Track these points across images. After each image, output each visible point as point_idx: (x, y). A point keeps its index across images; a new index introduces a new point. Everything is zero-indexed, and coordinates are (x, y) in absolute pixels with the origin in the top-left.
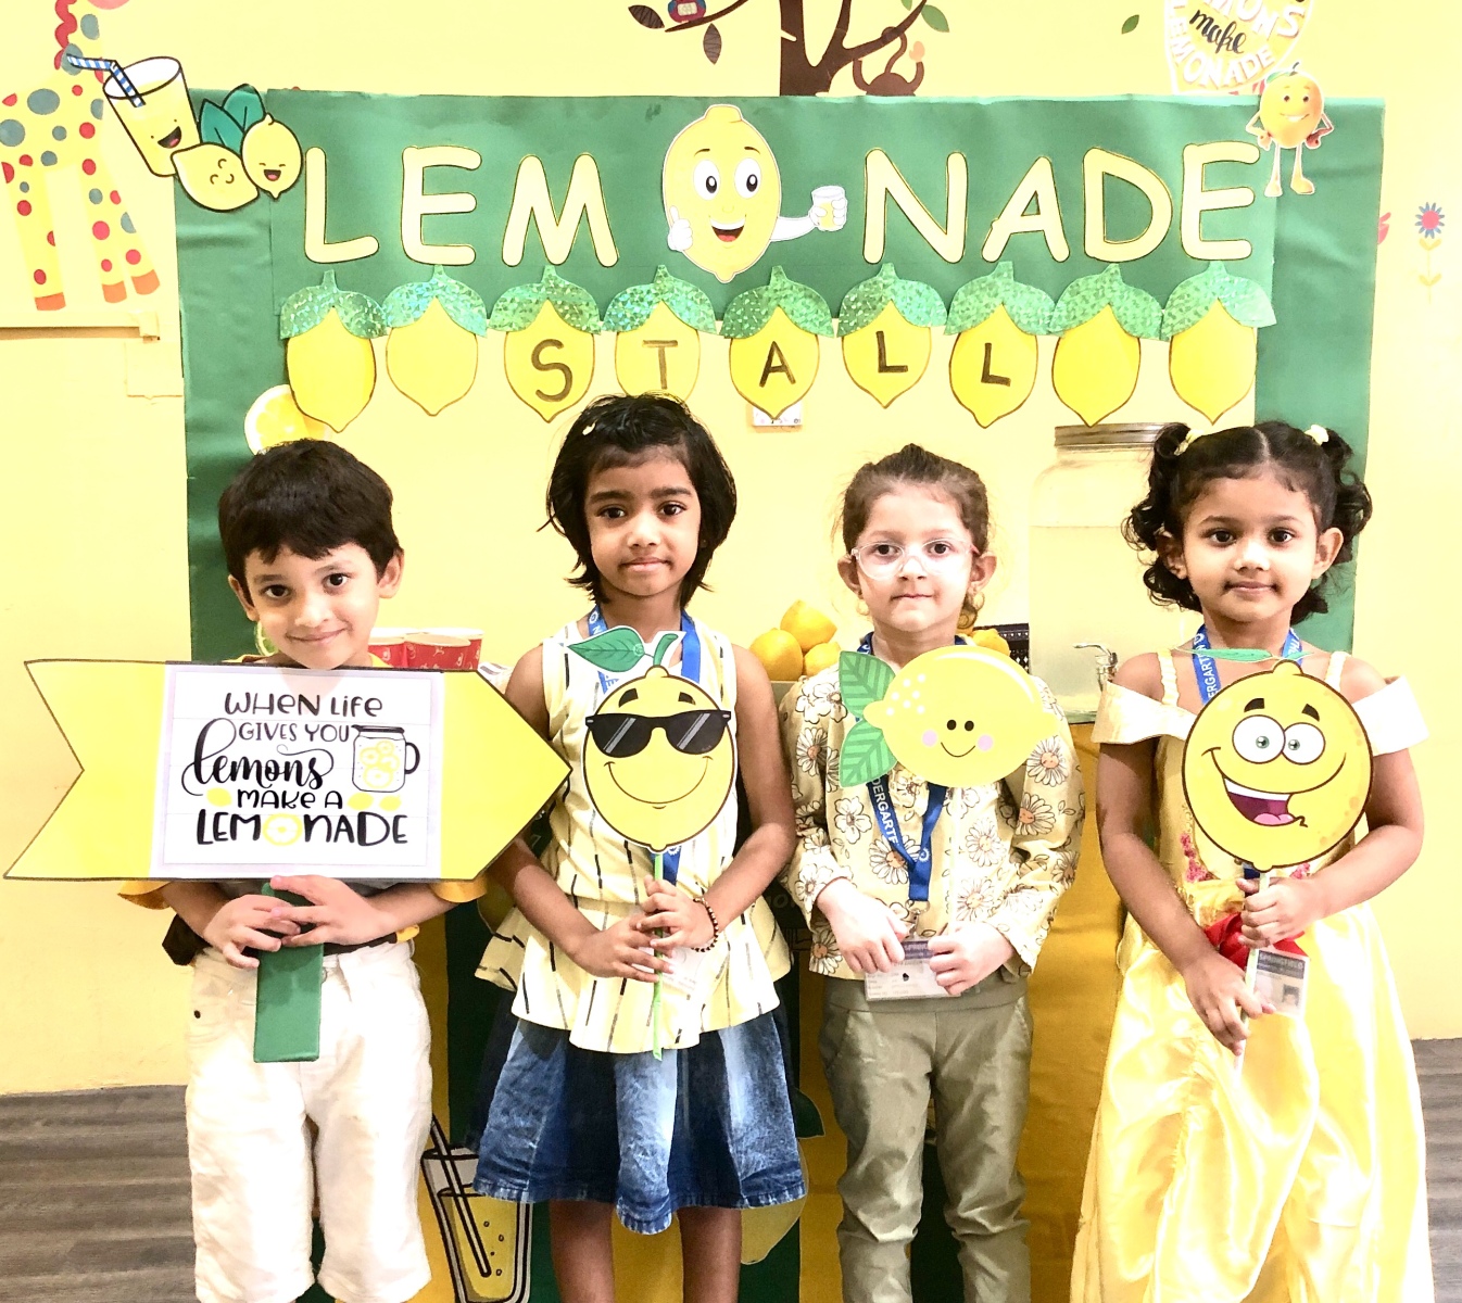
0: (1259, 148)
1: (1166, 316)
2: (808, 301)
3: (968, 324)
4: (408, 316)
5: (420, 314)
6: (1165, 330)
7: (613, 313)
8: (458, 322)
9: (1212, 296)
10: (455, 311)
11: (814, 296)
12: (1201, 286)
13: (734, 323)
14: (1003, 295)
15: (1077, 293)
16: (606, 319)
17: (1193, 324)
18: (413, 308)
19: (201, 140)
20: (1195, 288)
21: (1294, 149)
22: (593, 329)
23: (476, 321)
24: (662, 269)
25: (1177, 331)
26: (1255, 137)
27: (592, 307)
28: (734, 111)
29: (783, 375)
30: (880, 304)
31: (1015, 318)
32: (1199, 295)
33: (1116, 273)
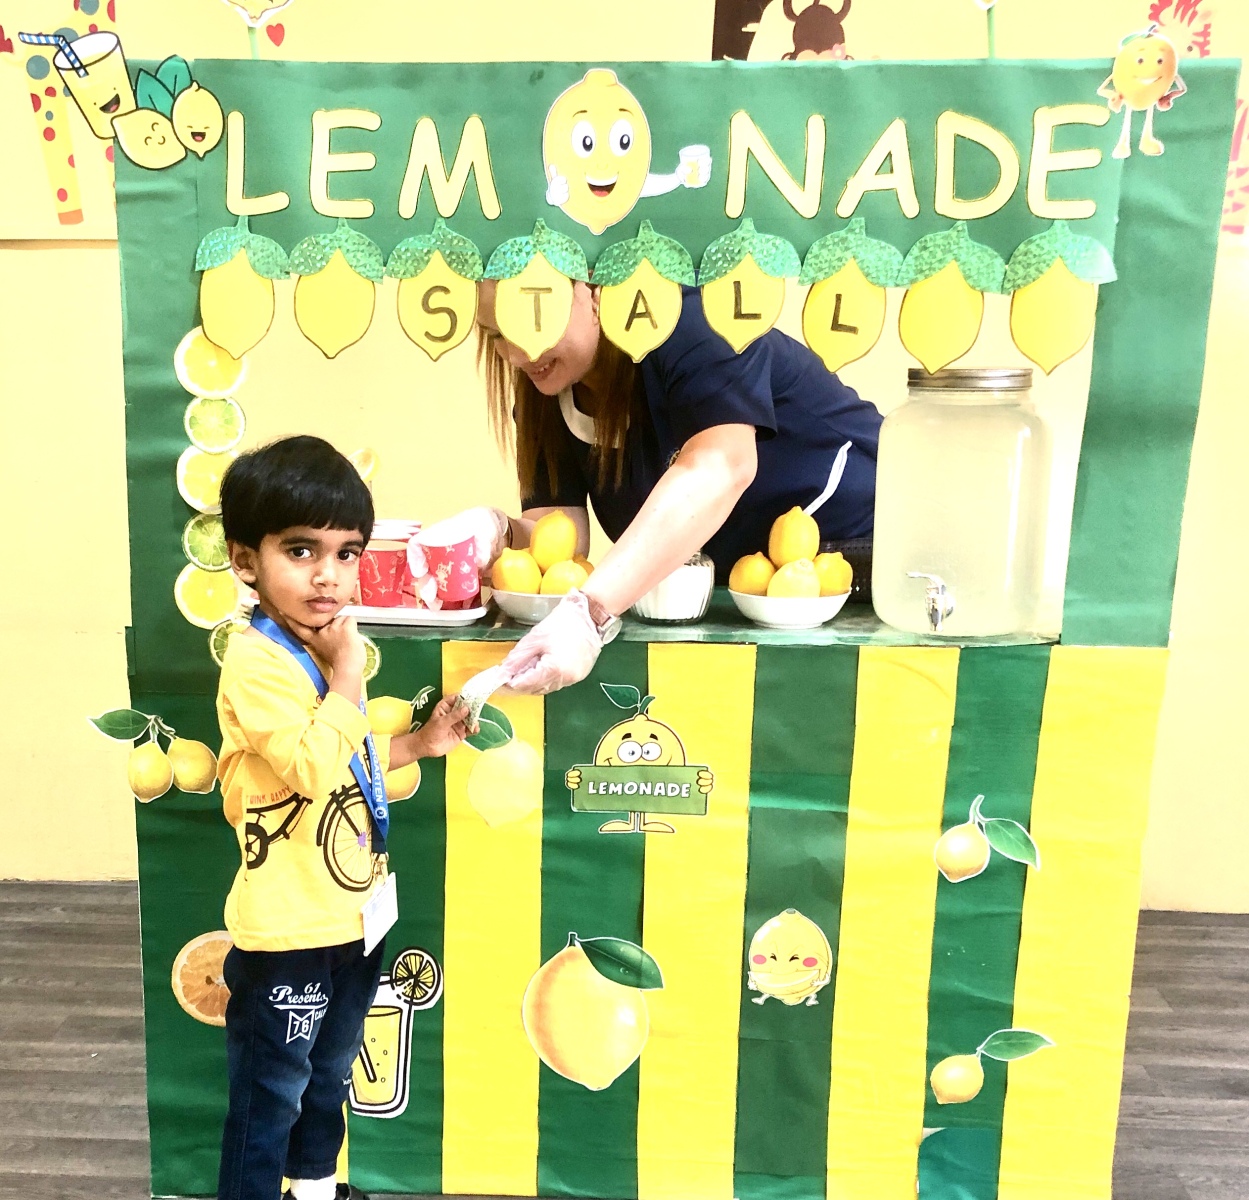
0: (1110, 111)
1: (1009, 272)
2: (672, 252)
4: (313, 265)
5: (324, 263)
6: (1007, 285)
7: (496, 262)
8: (358, 270)
9: (1053, 253)
10: (355, 260)
11: (678, 248)
12: (1043, 243)
13: (605, 272)
14: (854, 249)
15: (925, 248)
16: (488, 268)
17: (1034, 280)
18: (318, 258)
19: (137, 106)
20: (1038, 245)
21: (1145, 111)
22: (477, 276)
23: (374, 270)
24: (541, 221)
25: (1019, 286)
26: (1106, 100)
27: (477, 257)
28: (610, 75)
29: (646, 321)
30: (739, 256)
31: (865, 271)
32: (1042, 252)
33: (963, 230)
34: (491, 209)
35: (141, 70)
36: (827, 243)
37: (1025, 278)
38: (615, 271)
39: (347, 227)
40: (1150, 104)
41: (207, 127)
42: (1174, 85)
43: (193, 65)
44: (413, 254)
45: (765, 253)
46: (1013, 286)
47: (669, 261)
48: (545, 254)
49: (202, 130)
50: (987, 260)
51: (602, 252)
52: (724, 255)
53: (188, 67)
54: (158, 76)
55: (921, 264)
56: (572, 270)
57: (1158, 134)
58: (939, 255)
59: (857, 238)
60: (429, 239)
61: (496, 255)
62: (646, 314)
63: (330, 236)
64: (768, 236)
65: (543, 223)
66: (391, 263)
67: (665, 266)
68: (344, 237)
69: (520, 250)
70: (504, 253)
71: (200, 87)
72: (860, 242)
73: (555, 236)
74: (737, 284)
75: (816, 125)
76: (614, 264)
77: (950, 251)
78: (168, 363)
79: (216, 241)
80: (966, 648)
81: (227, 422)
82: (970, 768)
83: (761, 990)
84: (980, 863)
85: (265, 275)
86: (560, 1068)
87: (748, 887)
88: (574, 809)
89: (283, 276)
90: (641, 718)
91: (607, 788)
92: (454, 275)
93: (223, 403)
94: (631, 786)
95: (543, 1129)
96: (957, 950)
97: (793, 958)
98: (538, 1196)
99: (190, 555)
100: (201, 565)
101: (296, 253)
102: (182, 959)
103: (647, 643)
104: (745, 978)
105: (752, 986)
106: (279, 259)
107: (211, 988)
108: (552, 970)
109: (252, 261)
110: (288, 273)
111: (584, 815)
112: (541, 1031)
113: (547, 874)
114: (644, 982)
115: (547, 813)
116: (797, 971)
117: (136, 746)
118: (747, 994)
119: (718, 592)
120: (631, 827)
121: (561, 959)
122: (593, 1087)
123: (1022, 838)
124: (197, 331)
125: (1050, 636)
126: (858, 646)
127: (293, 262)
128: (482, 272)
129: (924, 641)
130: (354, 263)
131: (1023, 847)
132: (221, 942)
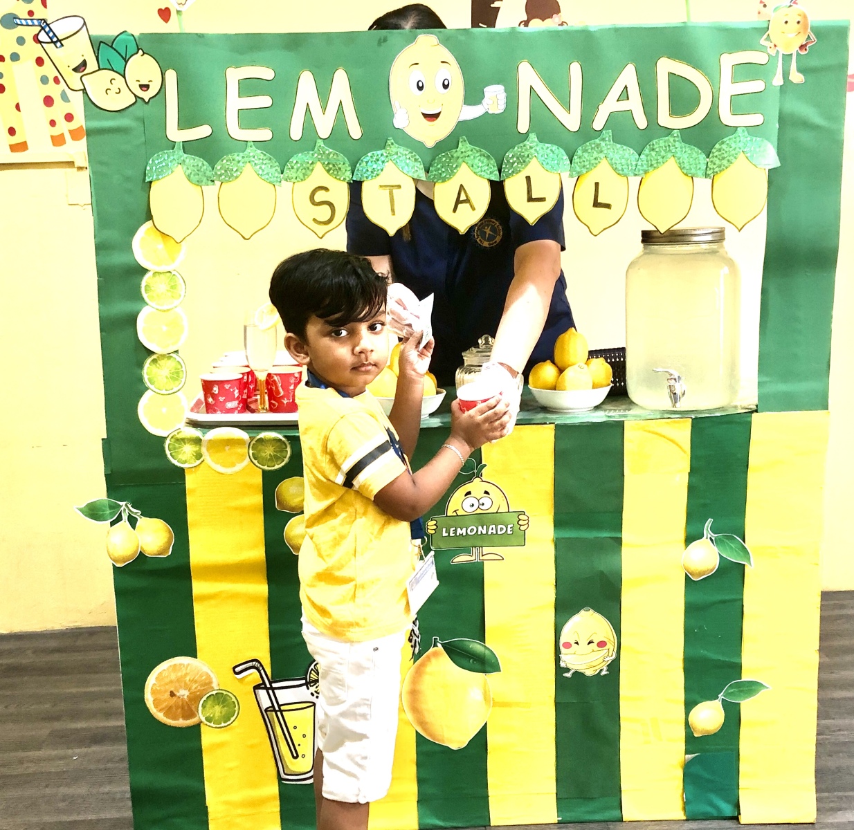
0: (768, 54)
1: (709, 163)
2: (482, 158)
3: (584, 171)
4: (229, 175)
5: (239, 173)
6: (709, 172)
7: (360, 169)
8: (263, 177)
9: (738, 150)
10: (261, 171)
11: (486, 155)
12: (731, 143)
13: (436, 173)
14: (605, 152)
15: (653, 149)
16: (355, 173)
17: (727, 168)
18: (235, 170)
20: (727, 144)
22: (348, 179)
24: (391, 141)
25: (717, 172)
26: (766, 47)
27: (347, 165)
28: (434, 39)
29: (467, 205)
30: (528, 159)
31: (614, 166)
32: (731, 149)
33: (678, 136)
34: (356, 132)
35: (101, 42)
36: (588, 148)
37: (720, 166)
38: (444, 172)
39: (254, 147)
40: (794, 49)
41: (150, 81)
42: (808, 37)
43: (139, 38)
44: (302, 165)
45: (546, 156)
46: (713, 172)
47: (480, 164)
48: (395, 162)
49: (146, 83)
50: (695, 155)
51: (434, 159)
52: (518, 158)
53: (135, 40)
54: (114, 46)
55: (651, 160)
56: (414, 172)
57: (800, 70)
58: (663, 153)
59: (606, 144)
60: (313, 155)
61: (360, 164)
62: (467, 201)
63: (241, 154)
64: (547, 145)
65: (392, 141)
66: (286, 171)
67: (478, 167)
68: (251, 154)
69: (378, 160)
70: (367, 162)
71: (144, 53)
72: (609, 147)
73: (402, 150)
74: (528, 178)
75: (576, 69)
76: (443, 167)
77: (670, 150)
78: (129, 248)
79: (159, 161)
80: (696, 418)
81: (172, 287)
82: (703, 501)
83: (570, 666)
84: (710, 567)
85: (197, 183)
86: (431, 736)
87: (557, 594)
88: (433, 548)
89: (210, 182)
90: (477, 480)
92: (331, 179)
93: (169, 274)
94: (472, 529)
95: (420, 781)
96: (700, 628)
97: (590, 643)
99: (148, 384)
100: (157, 391)
101: (218, 166)
102: (152, 680)
104: (557, 659)
105: (562, 664)
106: (206, 171)
107: (175, 699)
108: (423, 665)
109: (187, 174)
110: (213, 181)
111: (439, 553)
112: (415, 710)
114: (488, 668)
116: (593, 651)
117: (112, 525)
118: (560, 670)
120: (473, 558)
121: (428, 658)
122: (454, 746)
123: (740, 547)
124: (149, 224)
125: (749, 407)
126: (623, 421)
127: (216, 173)
128: (351, 176)
129: (666, 415)
130: (260, 172)
131: (741, 553)
132: (181, 665)
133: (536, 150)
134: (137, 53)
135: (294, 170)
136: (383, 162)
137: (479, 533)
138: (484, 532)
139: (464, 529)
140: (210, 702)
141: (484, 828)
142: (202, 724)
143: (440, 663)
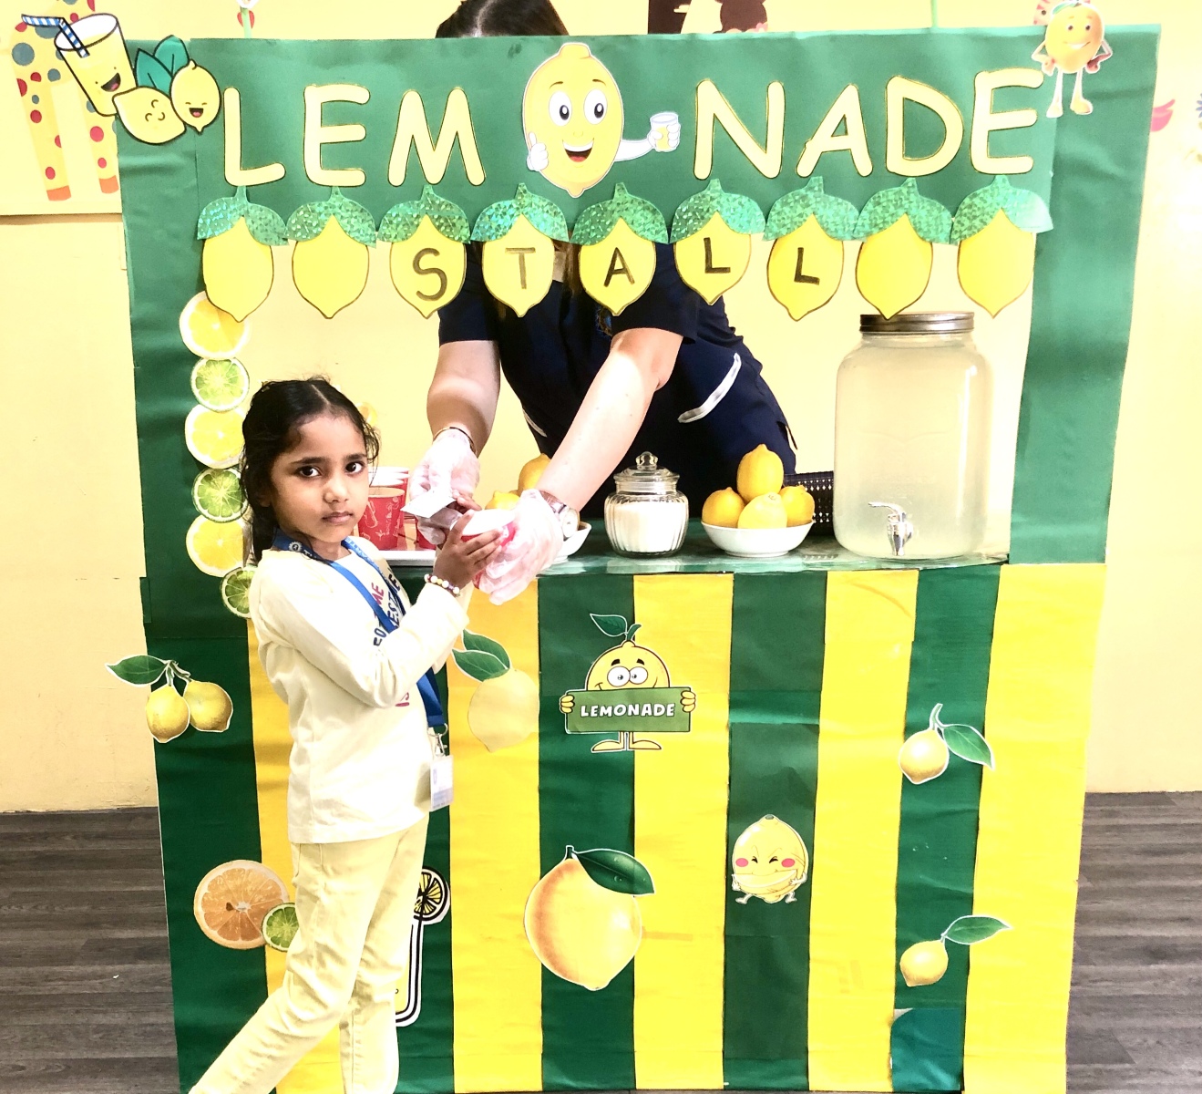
0: (1043, 74)
1: (955, 224)
2: (646, 213)
3: (784, 231)
4: (309, 232)
5: (320, 229)
6: (955, 236)
7: (482, 225)
8: (352, 236)
9: (997, 207)
10: (349, 226)
11: (651, 209)
12: (987, 197)
13: (584, 232)
14: (814, 206)
15: (879, 204)
16: (475, 231)
17: (979, 231)
18: (314, 224)
19: (137, 84)
20: (981, 198)
21: (1075, 74)
22: (464, 239)
23: (367, 235)
24: (522, 187)
25: (965, 237)
26: (1040, 64)
27: (464, 220)
28: (584, 49)
29: (623, 277)
30: (708, 214)
31: (825, 225)
32: (985, 205)
33: (913, 186)
34: (476, 174)
35: (139, 50)
36: (789, 201)
37: (970, 228)
38: (593, 230)
39: (340, 195)
40: (1080, 68)
41: (204, 104)
42: (1101, 50)
43: (190, 44)
44: (403, 219)
45: (732, 210)
46: (960, 237)
47: (643, 221)
48: (527, 216)
49: (200, 106)
50: (935, 213)
51: (579, 214)
52: (694, 213)
53: (185, 47)
54: (156, 56)
55: (875, 218)
56: (553, 231)
57: (1087, 95)
58: (892, 210)
59: (814, 195)
60: (418, 205)
61: (481, 219)
62: (624, 270)
63: (324, 204)
64: (734, 196)
65: (525, 188)
66: (383, 228)
67: (640, 225)
68: (337, 204)
69: (505, 214)
71: (196, 65)
72: (818, 199)
73: (537, 199)
74: (707, 241)
75: (776, 92)
76: (592, 224)
77: (901, 206)
78: (175, 327)
79: (216, 211)
80: (925, 570)
81: (232, 381)
82: (930, 680)
83: (745, 889)
84: (939, 766)
85: (265, 242)
86: (560, 971)
87: (730, 797)
88: (568, 732)
89: (281, 240)
90: (628, 645)
91: (598, 710)
92: (443, 239)
93: (227, 363)
94: (620, 709)
95: (546, 1028)
96: (921, 847)
97: (772, 860)
98: (544, 1091)
99: (200, 508)
100: (211, 517)
101: (293, 220)
102: (203, 889)
103: (632, 575)
104: (729, 880)
105: (735, 887)
106: (276, 226)
107: (232, 913)
108: (552, 881)
109: (251, 229)
110: (285, 239)
111: (577, 736)
112: (543, 938)
113: (544, 793)
114: (637, 888)
115: (542, 736)
116: (777, 871)
117: (152, 691)
118: (731, 895)
119: (693, 524)
120: (621, 746)
121: (560, 872)
122: (591, 987)
123: (977, 741)
124: (201, 296)
125: (998, 556)
126: (827, 572)
127: (290, 229)
128: (469, 235)
129: (885, 565)
130: (348, 229)
131: (979, 750)
132: (240, 870)
133: (718, 202)
134: (188, 64)
135: (394, 226)
136: (513, 216)
137: (630, 714)
138: (636, 712)
139: (610, 708)
140: (277, 919)
141: (627, 1092)
142: (266, 946)
143: (574, 879)
